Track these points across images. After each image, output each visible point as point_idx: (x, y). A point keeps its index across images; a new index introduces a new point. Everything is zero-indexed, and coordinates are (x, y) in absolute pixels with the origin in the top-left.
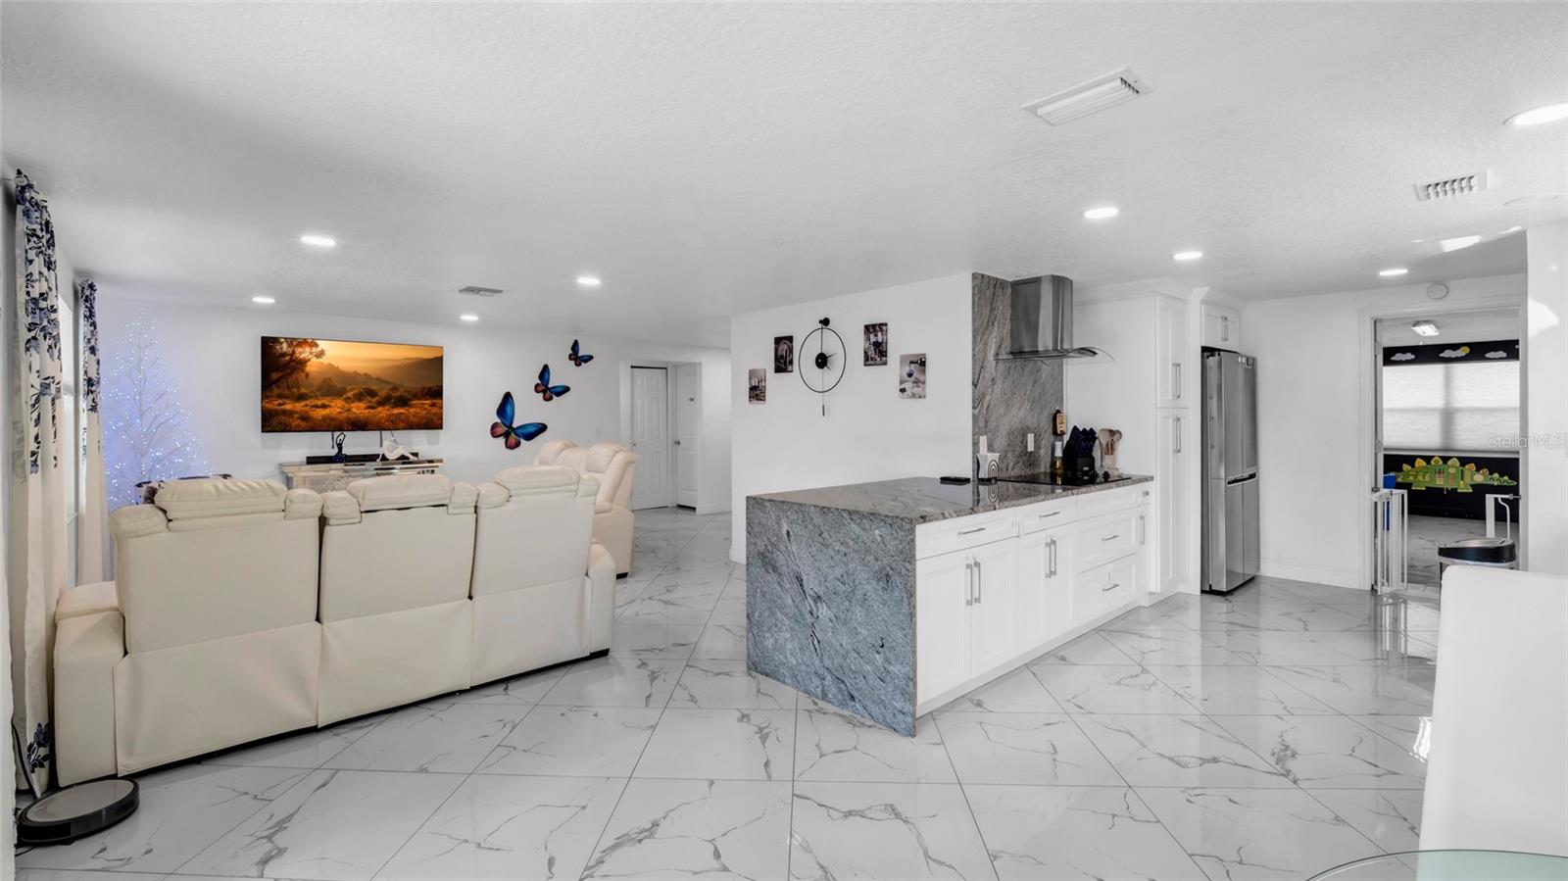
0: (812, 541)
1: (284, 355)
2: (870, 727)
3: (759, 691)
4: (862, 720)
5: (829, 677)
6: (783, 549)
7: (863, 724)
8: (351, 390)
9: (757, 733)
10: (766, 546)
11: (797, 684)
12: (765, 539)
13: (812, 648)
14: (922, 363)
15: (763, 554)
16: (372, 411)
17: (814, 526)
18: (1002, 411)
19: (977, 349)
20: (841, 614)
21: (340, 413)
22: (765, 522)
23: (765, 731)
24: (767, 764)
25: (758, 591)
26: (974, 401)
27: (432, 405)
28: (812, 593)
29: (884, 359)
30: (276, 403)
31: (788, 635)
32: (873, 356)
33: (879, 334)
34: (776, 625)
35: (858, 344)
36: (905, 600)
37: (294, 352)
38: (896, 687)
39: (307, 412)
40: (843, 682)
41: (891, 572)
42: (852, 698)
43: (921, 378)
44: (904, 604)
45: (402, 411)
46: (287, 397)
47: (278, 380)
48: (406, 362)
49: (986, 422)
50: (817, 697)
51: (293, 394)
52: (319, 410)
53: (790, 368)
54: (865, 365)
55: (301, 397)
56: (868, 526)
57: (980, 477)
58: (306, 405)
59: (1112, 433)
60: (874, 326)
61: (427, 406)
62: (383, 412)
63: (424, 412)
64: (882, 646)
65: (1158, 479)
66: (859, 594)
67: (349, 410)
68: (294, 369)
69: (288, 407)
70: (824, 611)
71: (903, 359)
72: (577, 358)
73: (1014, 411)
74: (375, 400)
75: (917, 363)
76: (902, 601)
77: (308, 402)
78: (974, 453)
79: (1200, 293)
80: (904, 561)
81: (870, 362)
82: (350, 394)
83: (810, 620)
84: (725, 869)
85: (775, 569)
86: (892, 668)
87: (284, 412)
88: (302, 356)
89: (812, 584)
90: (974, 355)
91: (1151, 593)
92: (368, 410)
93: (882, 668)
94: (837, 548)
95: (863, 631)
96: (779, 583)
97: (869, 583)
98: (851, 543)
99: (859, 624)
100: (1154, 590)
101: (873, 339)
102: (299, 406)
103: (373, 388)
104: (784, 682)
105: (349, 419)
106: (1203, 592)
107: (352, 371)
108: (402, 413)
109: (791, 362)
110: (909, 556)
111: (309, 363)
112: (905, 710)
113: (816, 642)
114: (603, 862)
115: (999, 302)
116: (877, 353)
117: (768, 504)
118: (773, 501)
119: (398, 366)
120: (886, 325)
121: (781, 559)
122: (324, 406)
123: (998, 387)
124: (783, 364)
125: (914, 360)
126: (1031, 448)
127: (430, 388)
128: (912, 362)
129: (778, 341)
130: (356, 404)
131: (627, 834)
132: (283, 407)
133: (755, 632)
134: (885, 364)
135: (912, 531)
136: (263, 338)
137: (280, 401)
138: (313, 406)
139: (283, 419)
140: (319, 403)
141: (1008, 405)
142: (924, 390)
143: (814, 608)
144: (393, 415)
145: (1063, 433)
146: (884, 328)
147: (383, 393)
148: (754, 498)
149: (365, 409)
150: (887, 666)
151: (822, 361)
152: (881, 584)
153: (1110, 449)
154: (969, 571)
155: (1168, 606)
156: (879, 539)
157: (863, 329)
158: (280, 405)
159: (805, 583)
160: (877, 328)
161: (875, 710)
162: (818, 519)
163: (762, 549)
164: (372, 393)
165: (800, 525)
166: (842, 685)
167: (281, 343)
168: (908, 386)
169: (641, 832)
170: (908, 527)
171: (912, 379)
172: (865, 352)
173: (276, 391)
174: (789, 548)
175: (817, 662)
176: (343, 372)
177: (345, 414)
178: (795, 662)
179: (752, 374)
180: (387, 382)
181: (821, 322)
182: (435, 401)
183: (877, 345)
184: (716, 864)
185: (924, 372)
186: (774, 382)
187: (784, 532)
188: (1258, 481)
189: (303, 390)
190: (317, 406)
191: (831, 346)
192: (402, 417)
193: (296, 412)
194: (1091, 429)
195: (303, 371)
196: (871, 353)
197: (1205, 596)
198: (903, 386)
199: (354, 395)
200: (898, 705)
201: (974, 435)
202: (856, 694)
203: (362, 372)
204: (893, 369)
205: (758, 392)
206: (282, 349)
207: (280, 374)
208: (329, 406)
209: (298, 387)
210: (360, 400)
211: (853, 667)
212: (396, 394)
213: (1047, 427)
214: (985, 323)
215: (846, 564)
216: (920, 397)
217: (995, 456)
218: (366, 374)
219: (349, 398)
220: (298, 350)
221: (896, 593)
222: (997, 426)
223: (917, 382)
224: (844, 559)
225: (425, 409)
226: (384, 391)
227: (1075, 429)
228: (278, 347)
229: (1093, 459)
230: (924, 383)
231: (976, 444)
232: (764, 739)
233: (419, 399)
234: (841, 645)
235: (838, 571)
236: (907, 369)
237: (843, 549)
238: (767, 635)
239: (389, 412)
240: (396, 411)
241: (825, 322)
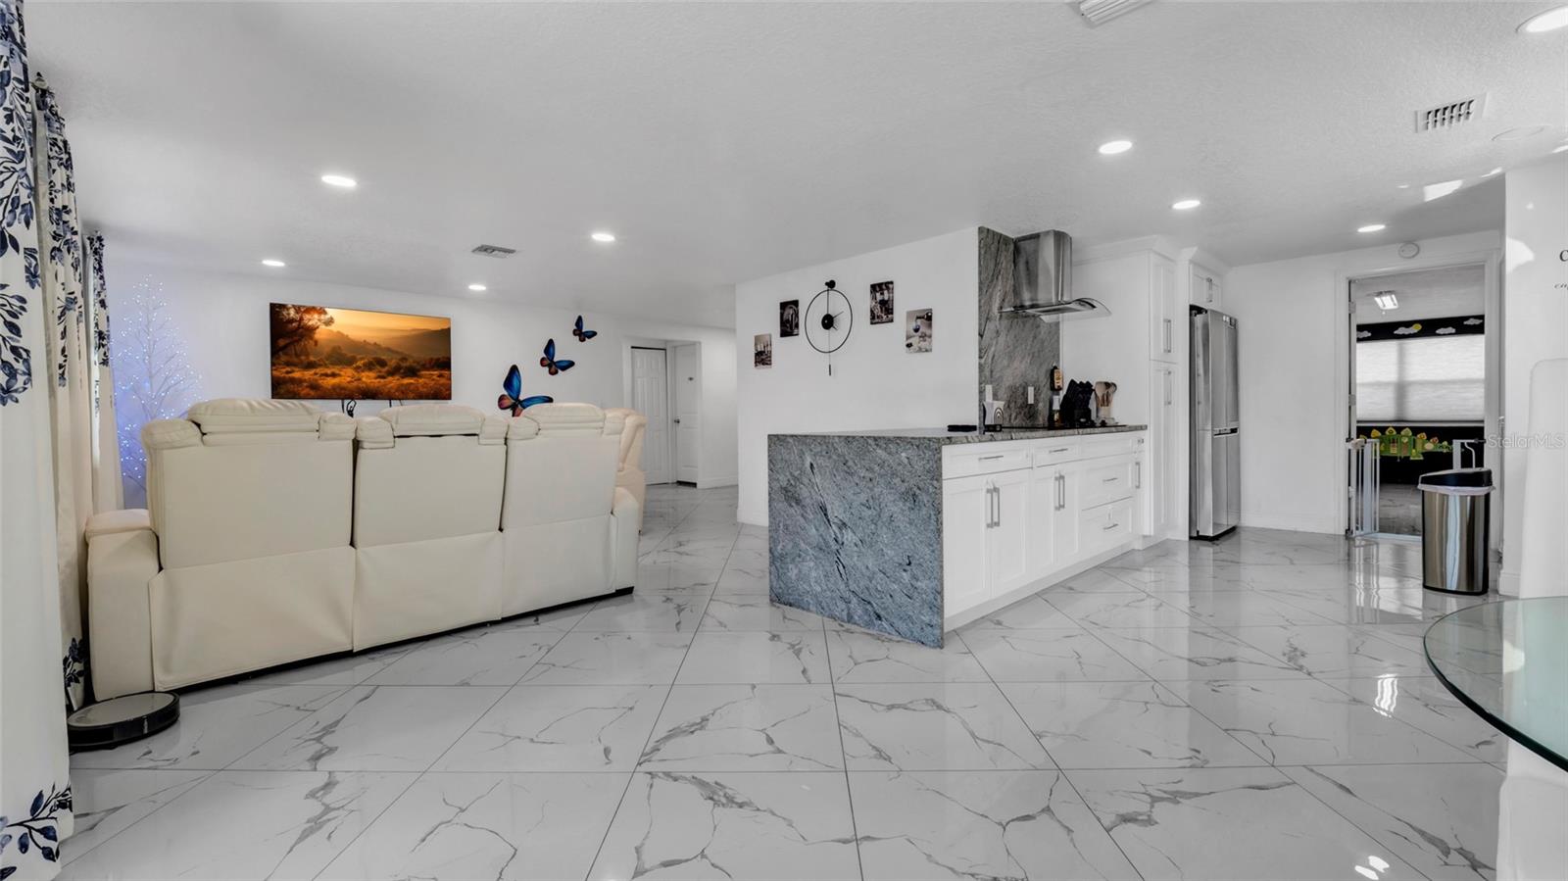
0: (837, 470)
1: (292, 321)
2: (898, 641)
3: (785, 617)
4: (890, 637)
5: (854, 600)
6: (806, 481)
7: (891, 640)
8: (362, 359)
9: (789, 648)
10: (789, 480)
11: (822, 609)
12: (788, 474)
13: (837, 573)
14: (928, 318)
15: (786, 490)
16: (382, 381)
17: (839, 456)
18: (1005, 362)
19: (983, 301)
20: (866, 538)
21: (349, 382)
22: (787, 457)
23: (797, 647)
24: (804, 671)
25: (781, 525)
26: (980, 351)
27: (440, 376)
28: (836, 520)
29: (890, 316)
30: (284, 370)
31: (812, 564)
32: (880, 313)
33: (886, 292)
34: (800, 556)
35: (864, 303)
36: (933, 517)
37: (301, 319)
38: (924, 601)
39: (316, 380)
40: (869, 603)
41: (918, 492)
42: (879, 617)
43: (928, 332)
44: (932, 521)
45: (412, 381)
46: (295, 365)
47: (286, 346)
48: (413, 333)
49: (992, 372)
50: (843, 621)
51: (302, 362)
52: (329, 379)
53: (795, 332)
54: (872, 323)
55: (310, 366)
56: (894, 450)
57: (986, 423)
58: (316, 374)
59: (1108, 385)
60: (880, 285)
61: (435, 377)
62: (393, 382)
63: (433, 382)
64: (909, 564)
65: (1151, 428)
66: (885, 516)
67: (359, 379)
68: (302, 336)
69: (297, 375)
70: (849, 537)
71: (909, 314)
72: (582, 334)
73: (1016, 364)
74: (386, 369)
75: (923, 318)
76: (930, 518)
77: (318, 370)
78: (980, 401)
79: (1189, 253)
80: (932, 479)
81: (877, 320)
82: (360, 363)
83: (835, 547)
84: (780, 751)
85: (798, 502)
86: (919, 584)
87: (293, 381)
88: (310, 323)
89: (836, 511)
90: (980, 307)
91: (1145, 537)
92: (378, 380)
93: (909, 586)
94: (862, 475)
95: (889, 552)
96: (802, 515)
97: (896, 506)
98: (877, 468)
99: (886, 545)
100: (1146, 533)
101: (879, 297)
102: (308, 374)
103: (383, 357)
104: (808, 610)
105: (358, 388)
106: (1191, 538)
107: (362, 340)
108: (411, 384)
109: (797, 326)
110: (936, 474)
111: (317, 331)
112: (934, 622)
113: (841, 568)
114: (658, 750)
115: (1003, 258)
116: (883, 311)
117: (791, 440)
118: (796, 436)
119: (408, 337)
120: (892, 283)
121: (804, 492)
122: (334, 375)
123: (1002, 339)
124: (788, 328)
125: (919, 315)
126: (1031, 401)
127: (438, 359)
128: (918, 318)
129: (784, 306)
130: (367, 373)
131: (679, 728)
132: (290, 375)
133: (778, 564)
134: (892, 321)
135: (939, 451)
136: (271, 304)
137: (289, 369)
138: (322, 375)
139: (291, 387)
140: (329, 372)
141: (1011, 357)
142: (930, 343)
143: (839, 536)
144: (402, 385)
145: (1060, 389)
146: (890, 286)
147: (393, 363)
148: (777, 436)
149: (376, 378)
150: (914, 582)
151: (828, 322)
152: (908, 504)
153: (1106, 401)
154: (989, 495)
155: (1159, 551)
156: (906, 461)
157: (869, 289)
158: (288, 372)
159: (829, 512)
160: (884, 287)
161: (902, 626)
162: (842, 449)
163: (784, 484)
164: (382, 363)
165: (824, 456)
166: (868, 607)
167: (288, 309)
168: (915, 341)
169: (692, 726)
170: (936, 446)
171: (919, 333)
172: (872, 311)
173: (284, 358)
174: (813, 480)
175: (842, 587)
176: (352, 341)
177: (355, 384)
178: (819, 589)
179: (757, 339)
180: (397, 352)
181: (827, 284)
182: (443, 372)
183: (883, 303)
184: (771, 748)
185: (930, 326)
186: (780, 347)
187: (808, 465)
188: (1239, 435)
189: (312, 358)
190: (327, 375)
191: (836, 305)
192: (412, 387)
193: (305, 381)
194: (1088, 383)
195: (311, 338)
196: (878, 311)
197: (1193, 542)
198: (909, 341)
199: (364, 365)
200: (926, 619)
201: (980, 383)
202: (882, 613)
203: (371, 341)
204: (900, 324)
205: (764, 357)
206: (289, 314)
207: (287, 341)
208: (339, 375)
209: (307, 355)
210: (370, 370)
211: (879, 588)
212: (404, 365)
213: (1044, 381)
214: (990, 278)
215: (872, 490)
216: (927, 351)
217: (1001, 404)
218: (375, 344)
219: (358, 368)
220: (307, 317)
221: (924, 511)
222: (1001, 377)
223: (924, 337)
224: (871, 485)
225: (433, 380)
226: (394, 361)
227: (1072, 382)
228: (285, 313)
229: (1089, 411)
230: (930, 337)
231: (982, 392)
232: (798, 653)
233: (428, 370)
234: (867, 567)
235: (863, 497)
236: (913, 325)
237: (869, 475)
238: (790, 566)
239: (398, 382)
240: (406, 381)
241: (831, 285)
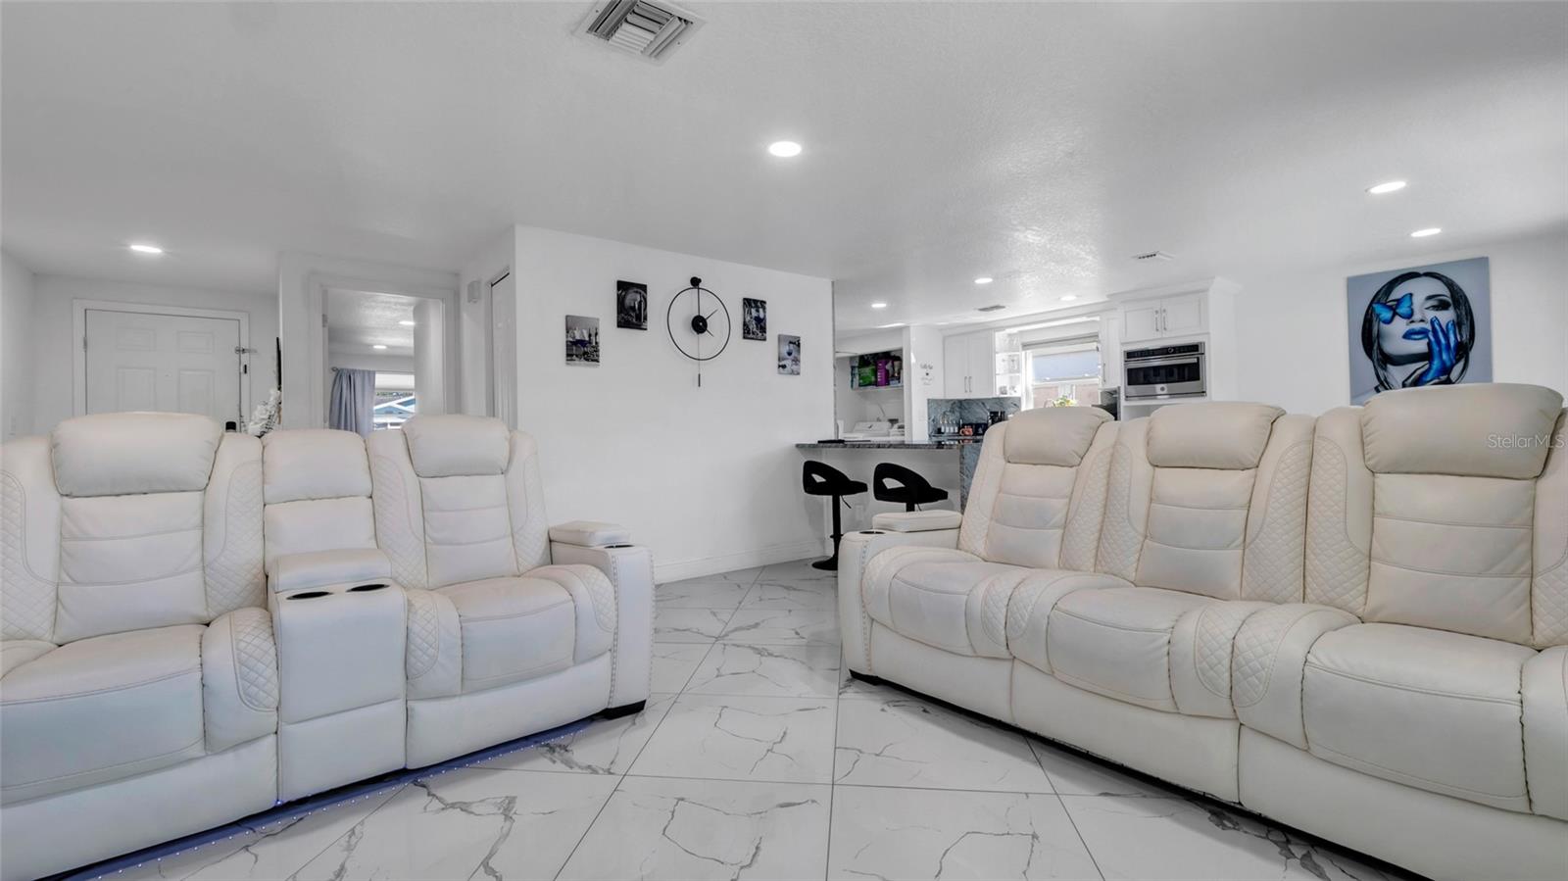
29: (765, 335)
32: (755, 330)
33: (761, 310)
53: (642, 324)
60: (755, 301)
81: (751, 336)
101: (754, 313)
109: (645, 317)
116: (755, 326)
124: (628, 318)
128: (791, 343)
129: (626, 286)
134: (765, 339)
146: (764, 305)
151: (700, 325)
160: (759, 304)
171: (792, 357)
172: (746, 326)
179: (571, 323)
181: (690, 280)
183: (758, 320)
196: (753, 326)
198: (782, 363)
241: (695, 282)
